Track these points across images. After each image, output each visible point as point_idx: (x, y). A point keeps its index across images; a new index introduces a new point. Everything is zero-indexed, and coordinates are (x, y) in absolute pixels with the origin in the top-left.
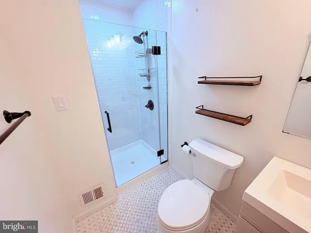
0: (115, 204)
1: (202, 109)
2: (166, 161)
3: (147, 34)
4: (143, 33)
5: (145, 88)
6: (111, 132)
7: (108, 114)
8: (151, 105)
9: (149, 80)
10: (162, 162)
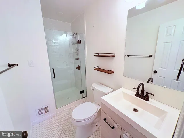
0: (55, 117)
1: (98, 68)
2: (86, 97)
3: (77, 34)
4: (75, 34)
5: (76, 59)
6: (55, 78)
7: (54, 70)
8: (79, 68)
9: (78, 55)
10: (83, 97)
